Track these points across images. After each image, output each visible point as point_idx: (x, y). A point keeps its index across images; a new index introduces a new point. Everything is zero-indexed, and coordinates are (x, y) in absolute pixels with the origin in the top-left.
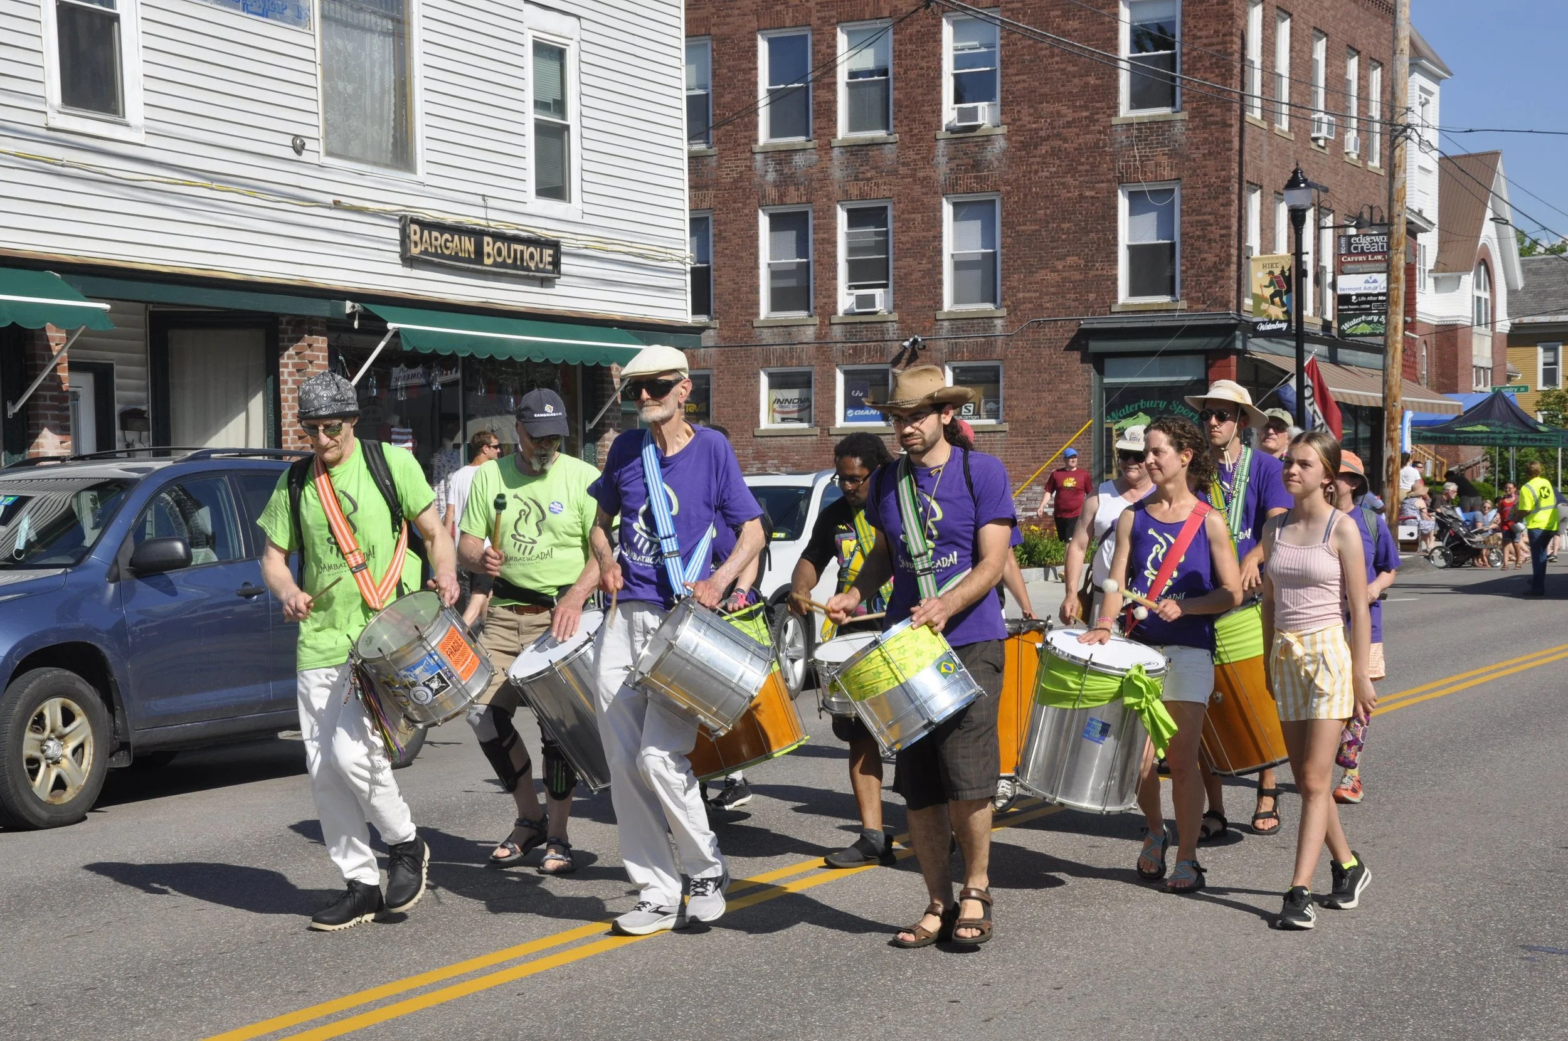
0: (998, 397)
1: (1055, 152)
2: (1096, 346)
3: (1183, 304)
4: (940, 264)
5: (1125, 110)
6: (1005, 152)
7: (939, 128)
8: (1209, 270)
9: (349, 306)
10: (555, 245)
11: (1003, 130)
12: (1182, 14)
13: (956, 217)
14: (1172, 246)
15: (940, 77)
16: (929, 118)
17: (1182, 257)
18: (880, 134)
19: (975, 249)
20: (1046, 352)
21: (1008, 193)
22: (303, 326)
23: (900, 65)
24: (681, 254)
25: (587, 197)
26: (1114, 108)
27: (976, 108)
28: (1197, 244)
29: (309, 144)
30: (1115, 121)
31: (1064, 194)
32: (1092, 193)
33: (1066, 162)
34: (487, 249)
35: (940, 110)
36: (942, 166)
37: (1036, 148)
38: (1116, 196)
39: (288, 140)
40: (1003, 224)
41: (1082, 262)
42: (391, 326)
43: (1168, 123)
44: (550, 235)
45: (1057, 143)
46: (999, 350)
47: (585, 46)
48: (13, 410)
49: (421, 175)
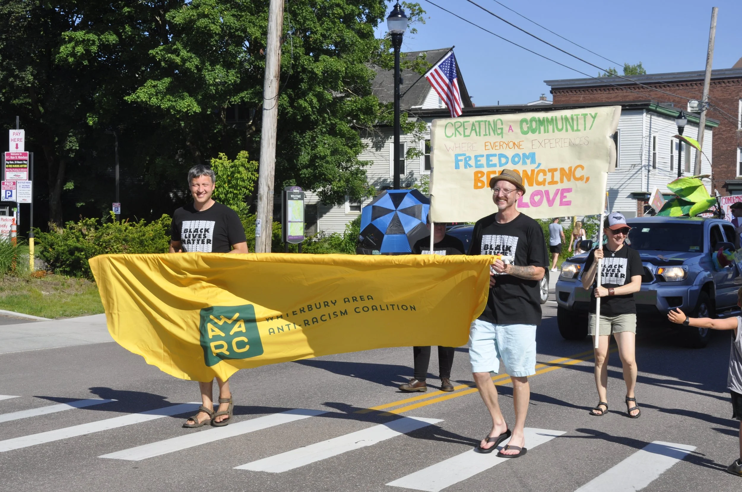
1: (719, 138)
2: (730, 187)
26: (737, 127)
30: (737, 131)
31: (722, 149)
32: (730, 149)
33: (723, 141)
38: (737, 149)
41: (727, 166)
45: (720, 136)
49: (691, 173)
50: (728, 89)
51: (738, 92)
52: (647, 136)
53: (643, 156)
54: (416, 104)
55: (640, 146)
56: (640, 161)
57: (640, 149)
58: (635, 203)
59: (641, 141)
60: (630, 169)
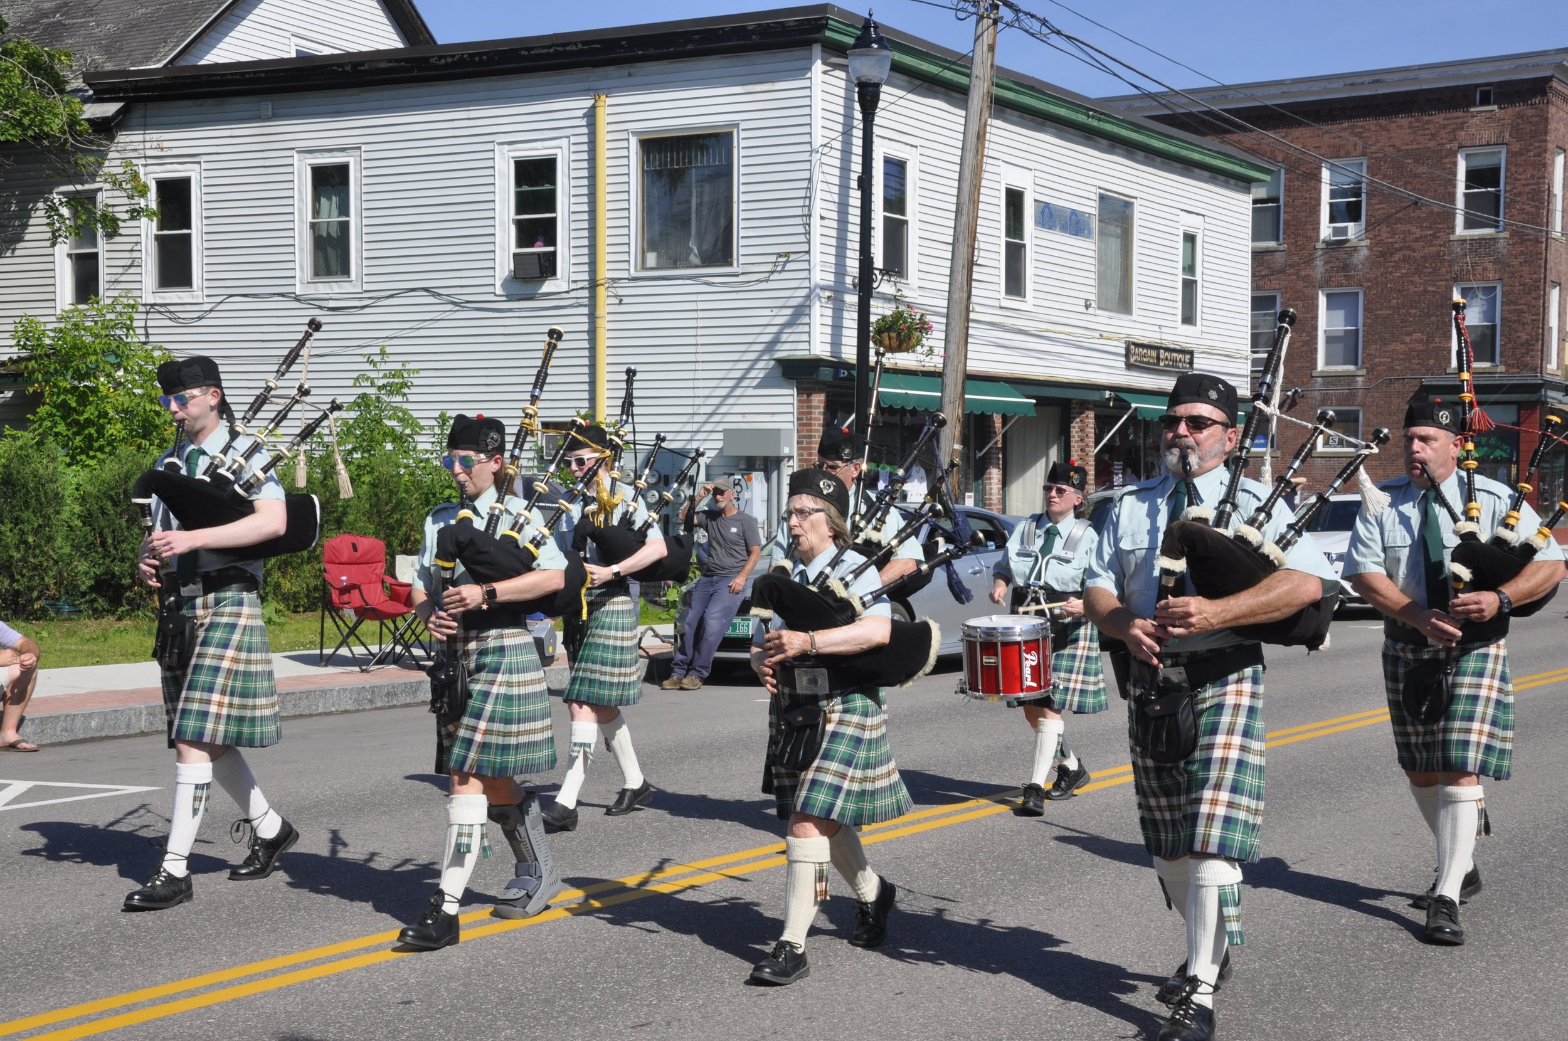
0: (1357, 431)
1: (1405, 259)
3: (1501, 369)
4: (1315, 338)
5: (1460, 230)
6: (1367, 258)
7: (1318, 240)
8: (1522, 345)
9: (1107, 394)
10: (1191, 353)
11: (1367, 242)
12: (1507, 164)
13: (1330, 306)
14: (1494, 327)
15: (1319, 204)
16: (1310, 233)
17: (1502, 335)
18: (1272, 244)
19: (1340, 326)
20: (1395, 401)
21: (1369, 287)
22: (1084, 405)
23: (1289, 196)
24: (1246, 354)
25: (1205, 323)
26: (1452, 228)
27: (1346, 228)
28: (1514, 326)
29: (1094, 304)
30: (1452, 238)
31: (1412, 289)
32: (1434, 289)
33: (1414, 266)
34: (1162, 356)
35: (1319, 228)
36: (1319, 267)
37: (1391, 255)
38: (1452, 291)
39: (1083, 303)
40: (1365, 309)
41: (1425, 338)
42: (1134, 405)
43: (1494, 240)
44: (1187, 347)
45: (1408, 253)
46: (1359, 399)
47: (1206, 232)
48: (979, 455)
49: (1134, 317)
50: (1429, 122)
51: (1454, 131)
52: (825, 146)
53: (815, 221)
54: (148, 59)
55: (805, 184)
56: (803, 239)
57: (802, 193)
58: (789, 400)
59: (806, 166)
60: (772, 272)
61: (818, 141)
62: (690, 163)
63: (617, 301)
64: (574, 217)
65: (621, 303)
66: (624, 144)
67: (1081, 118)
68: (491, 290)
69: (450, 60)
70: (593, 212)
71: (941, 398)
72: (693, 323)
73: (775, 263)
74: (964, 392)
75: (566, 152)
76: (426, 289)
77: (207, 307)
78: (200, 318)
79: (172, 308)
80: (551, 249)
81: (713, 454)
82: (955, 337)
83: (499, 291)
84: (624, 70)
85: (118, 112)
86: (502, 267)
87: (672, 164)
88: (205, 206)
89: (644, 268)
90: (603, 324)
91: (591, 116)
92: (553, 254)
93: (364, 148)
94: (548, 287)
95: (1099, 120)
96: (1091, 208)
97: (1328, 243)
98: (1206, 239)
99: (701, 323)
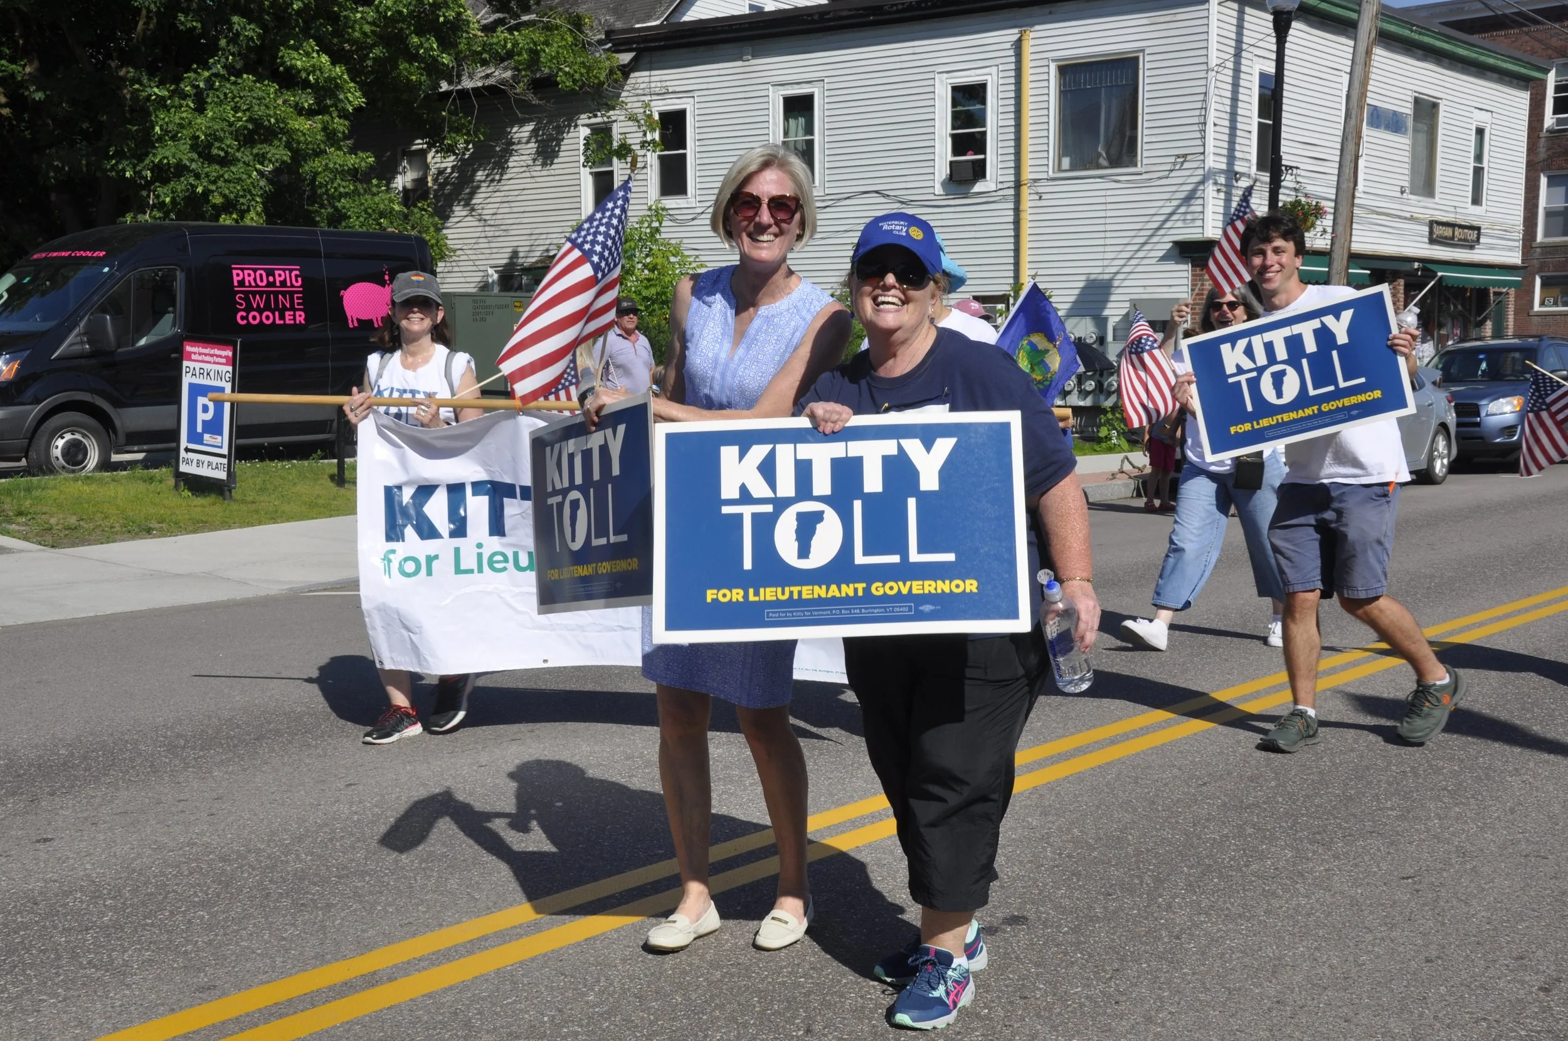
7: (1542, 130)
9: (1416, 265)
10: (1478, 229)
13: (1550, 185)
15: (1544, 99)
19: (1560, 204)
22: (1397, 275)
25: (1489, 203)
29: (1407, 190)
34: (1456, 233)
39: (1399, 189)
42: (1439, 274)
44: (1475, 223)
47: (1494, 126)
49: (1437, 200)
52: (1219, 65)
53: (1210, 128)
54: (649, 18)
55: (1201, 97)
56: (1199, 142)
57: (1199, 105)
58: (1185, 274)
59: (1203, 82)
60: (1172, 171)
61: (1213, 61)
62: (1101, 83)
63: (1037, 197)
64: (1001, 130)
65: (1040, 198)
66: (1045, 69)
67: (1406, 33)
68: (931, 190)
69: (900, 7)
70: (1018, 126)
71: (1329, 272)
72: (1102, 214)
73: (1174, 164)
74: (1348, 268)
75: (995, 78)
76: (877, 192)
77: (699, 210)
78: (693, 219)
79: (671, 212)
80: (982, 157)
81: (1117, 319)
82: (1342, 220)
83: (939, 190)
84: (1046, 9)
85: (631, 61)
86: (940, 172)
87: (1085, 84)
88: (697, 131)
89: (1060, 170)
90: (1026, 217)
91: (1018, 46)
92: (984, 161)
93: (826, 80)
94: (979, 187)
95: (1420, 34)
96: (1407, 109)
97: (1549, 131)
98: (1493, 132)
99: (1109, 214)
